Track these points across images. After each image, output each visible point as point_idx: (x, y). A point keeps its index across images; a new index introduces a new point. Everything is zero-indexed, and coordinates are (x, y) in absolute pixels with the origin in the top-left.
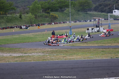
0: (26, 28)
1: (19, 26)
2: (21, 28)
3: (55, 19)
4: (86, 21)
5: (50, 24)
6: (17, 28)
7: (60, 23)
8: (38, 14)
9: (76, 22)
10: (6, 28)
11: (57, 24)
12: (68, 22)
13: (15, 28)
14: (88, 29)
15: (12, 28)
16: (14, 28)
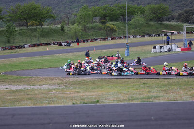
0: (68, 46)
1: (58, 43)
2: (61, 45)
3: (113, 33)
4: (159, 36)
5: (105, 39)
6: (54, 44)
7: (120, 38)
8: (88, 25)
9: (143, 36)
10: (38, 45)
11: (115, 39)
12: (132, 37)
13: (52, 44)
14: (155, 48)
15: (47, 44)
16: (50, 44)
